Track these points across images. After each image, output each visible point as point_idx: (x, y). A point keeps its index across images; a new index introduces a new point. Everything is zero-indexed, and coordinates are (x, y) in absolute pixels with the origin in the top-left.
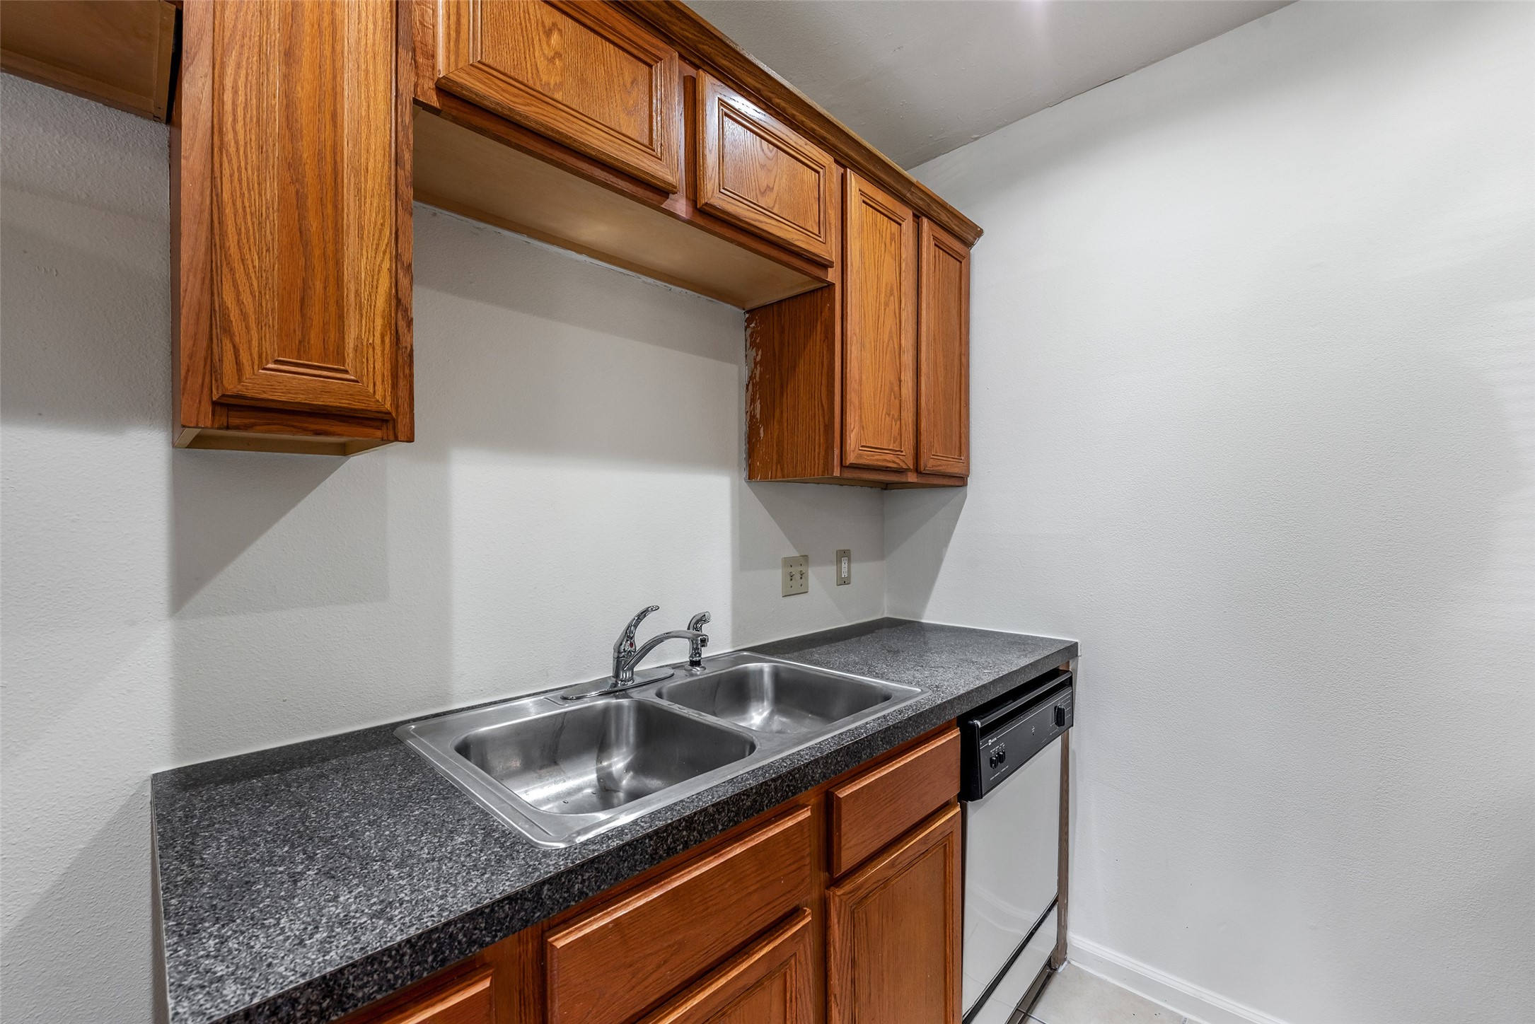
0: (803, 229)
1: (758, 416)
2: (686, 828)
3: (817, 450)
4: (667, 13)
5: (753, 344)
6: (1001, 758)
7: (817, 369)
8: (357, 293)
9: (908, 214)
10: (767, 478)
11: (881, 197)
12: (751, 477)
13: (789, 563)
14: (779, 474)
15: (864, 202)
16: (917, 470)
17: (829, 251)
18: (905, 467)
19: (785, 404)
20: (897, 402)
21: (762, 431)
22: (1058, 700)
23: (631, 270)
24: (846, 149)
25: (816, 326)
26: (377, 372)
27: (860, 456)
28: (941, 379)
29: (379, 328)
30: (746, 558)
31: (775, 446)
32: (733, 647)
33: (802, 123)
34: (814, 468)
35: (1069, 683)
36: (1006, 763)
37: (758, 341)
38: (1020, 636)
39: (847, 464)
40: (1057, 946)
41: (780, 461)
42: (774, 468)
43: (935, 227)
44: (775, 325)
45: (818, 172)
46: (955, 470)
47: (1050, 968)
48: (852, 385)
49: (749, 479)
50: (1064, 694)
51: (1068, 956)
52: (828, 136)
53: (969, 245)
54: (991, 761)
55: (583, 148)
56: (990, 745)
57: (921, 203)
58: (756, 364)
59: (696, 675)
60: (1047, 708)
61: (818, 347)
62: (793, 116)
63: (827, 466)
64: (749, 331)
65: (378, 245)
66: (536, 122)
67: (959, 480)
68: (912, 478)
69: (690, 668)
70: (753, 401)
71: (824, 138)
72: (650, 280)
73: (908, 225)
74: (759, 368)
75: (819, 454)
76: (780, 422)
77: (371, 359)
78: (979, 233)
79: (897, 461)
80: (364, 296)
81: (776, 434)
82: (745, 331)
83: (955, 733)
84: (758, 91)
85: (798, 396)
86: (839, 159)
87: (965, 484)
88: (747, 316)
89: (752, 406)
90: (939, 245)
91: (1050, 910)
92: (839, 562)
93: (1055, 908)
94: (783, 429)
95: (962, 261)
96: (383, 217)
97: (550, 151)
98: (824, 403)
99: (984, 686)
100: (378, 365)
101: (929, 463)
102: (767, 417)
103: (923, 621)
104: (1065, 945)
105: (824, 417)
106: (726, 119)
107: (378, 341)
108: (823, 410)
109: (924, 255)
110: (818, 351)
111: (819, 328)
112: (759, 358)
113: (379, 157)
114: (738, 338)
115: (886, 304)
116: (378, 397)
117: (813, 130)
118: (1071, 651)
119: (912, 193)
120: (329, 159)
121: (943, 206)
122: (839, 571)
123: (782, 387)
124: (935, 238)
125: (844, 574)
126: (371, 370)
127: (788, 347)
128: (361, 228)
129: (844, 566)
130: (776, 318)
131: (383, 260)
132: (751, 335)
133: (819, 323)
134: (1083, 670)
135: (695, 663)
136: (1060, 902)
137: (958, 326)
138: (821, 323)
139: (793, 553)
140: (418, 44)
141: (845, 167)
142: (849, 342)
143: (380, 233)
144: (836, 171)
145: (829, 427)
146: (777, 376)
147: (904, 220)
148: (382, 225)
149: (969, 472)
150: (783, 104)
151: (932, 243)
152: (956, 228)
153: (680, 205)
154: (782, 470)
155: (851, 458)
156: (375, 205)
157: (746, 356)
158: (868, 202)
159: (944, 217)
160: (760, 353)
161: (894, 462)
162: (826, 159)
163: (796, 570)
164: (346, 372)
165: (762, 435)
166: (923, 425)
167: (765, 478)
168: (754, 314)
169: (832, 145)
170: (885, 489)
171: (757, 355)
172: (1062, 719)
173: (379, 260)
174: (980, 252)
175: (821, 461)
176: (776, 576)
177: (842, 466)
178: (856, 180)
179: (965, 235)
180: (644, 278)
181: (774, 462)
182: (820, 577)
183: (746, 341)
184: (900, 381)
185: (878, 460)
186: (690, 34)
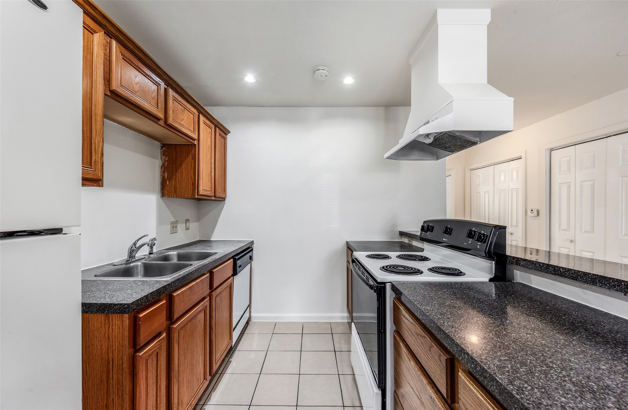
0: (190, 130)
1: (166, 177)
2: (191, 274)
3: (189, 190)
4: (163, 73)
5: (164, 155)
6: (241, 266)
7: (190, 167)
8: (95, 147)
9: (213, 126)
10: (170, 197)
11: (208, 122)
12: (163, 195)
13: (172, 223)
14: (175, 195)
15: (204, 123)
16: (215, 196)
17: (195, 136)
18: (212, 195)
19: (177, 175)
20: (210, 177)
21: (168, 182)
22: (250, 254)
23: (129, 129)
24: (200, 109)
25: (189, 155)
26: (99, 169)
27: (202, 192)
28: (220, 171)
29: (100, 157)
30: (160, 222)
31: (173, 187)
32: (156, 250)
33: (191, 102)
34: (188, 195)
35: (252, 250)
36: (242, 267)
37: (166, 154)
38: (240, 240)
39: (200, 194)
40: (249, 317)
41: (175, 191)
42: (173, 194)
43: (219, 130)
44: (174, 151)
45: (194, 115)
46: (223, 196)
47: (248, 323)
48: (201, 173)
49: (162, 196)
50: (251, 253)
51: (251, 320)
52: (197, 106)
53: (226, 135)
54: (239, 266)
55: (143, 108)
56: (239, 263)
57: (216, 124)
58: (165, 161)
59: (151, 257)
60: (248, 255)
61: (190, 161)
62: (189, 100)
63: (193, 194)
64: (162, 150)
65: (100, 134)
66: (133, 101)
67: (224, 199)
68: (213, 198)
69: (149, 255)
70: (164, 172)
71: (195, 106)
72: (134, 132)
73: (213, 129)
74: (167, 163)
75: (190, 191)
76: (175, 180)
77: (98, 165)
78: (229, 132)
79: (211, 194)
80: (97, 148)
81: (174, 183)
82: (161, 150)
83: (232, 260)
84: (181, 93)
85: (183, 173)
86: (199, 112)
87: (225, 200)
88: (162, 145)
89: (164, 174)
90: (220, 135)
91: (248, 307)
92: (186, 223)
93: (249, 307)
94: (176, 182)
95: (225, 139)
96: (101, 127)
97: (134, 108)
98: (192, 177)
99: (237, 249)
100: (99, 167)
101: (218, 195)
102: (170, 178)
103: (211, 240)
104: (251, 317)
105: (192, 181)
106: (174, 100)
107: (99, 160)
108: (192, 179)
109: (217, 138)
110: (190, 162)
111: (190, 155)
112: (167, 159)
113: (100, 111)
114: (158, 152)
115: (208, 151)
116: (99, 175)
117: (193, 104)
118: (252, 242)
119: (215, 121)
120: (88, 111)
121: (222, 125)
122: (186, 226)
123: (176, 170)
124: (219, 133)
125: (188, 227)
126: (98, 168)
127: (179, 158)
128: (96, 130)
129: (188, 224)
130: (174, 149)
131: (101, 139)
132: (164, 152)
133: (190, 154)
134: (255, 247)
135: (150, 254)
136: (250, 306)
137: (224, 157)
138: (191, 154)
139: (174, 220)
140: (106, 78)
141: (199, 113)
142: (200, 161)
143: (100, 131)
144: (198, 114)
145: (194, 184)
146: (174, 167)
147: (212, 128)
148: (101, 129)
149: (226, 197)
150: (187, 97)
151: (219, 134)
152: (224, 130)
153: (162, 122)
154: (176, 194)
155: (201, 193)
156: (99, 124)
157: (161, 158)
158: (205, 123)
159: (221, 128)
160: (167, 158)
161: (210, 194)
162: (195, 111)
163: (174, 225)
164: (92, 168)
165: (168, 183)
166: (217, 184)
167: (169, 196)
168: (163, 145)
169: (197, 108)
170: (199, 200)
171: (166, 158)
172: (251, 258)
173: (100, 138)
174: (229, 136)
175: (191, 193)
176: (169, 227)
177: (198, 195)
178: (202, 118)
179: (226, 132)
180: (132, 131)
181: (173, 192)
182: (181, 227)
183: (161, 153)
184: (211, 172)
185: (206, 193)
186: (167, 79)
